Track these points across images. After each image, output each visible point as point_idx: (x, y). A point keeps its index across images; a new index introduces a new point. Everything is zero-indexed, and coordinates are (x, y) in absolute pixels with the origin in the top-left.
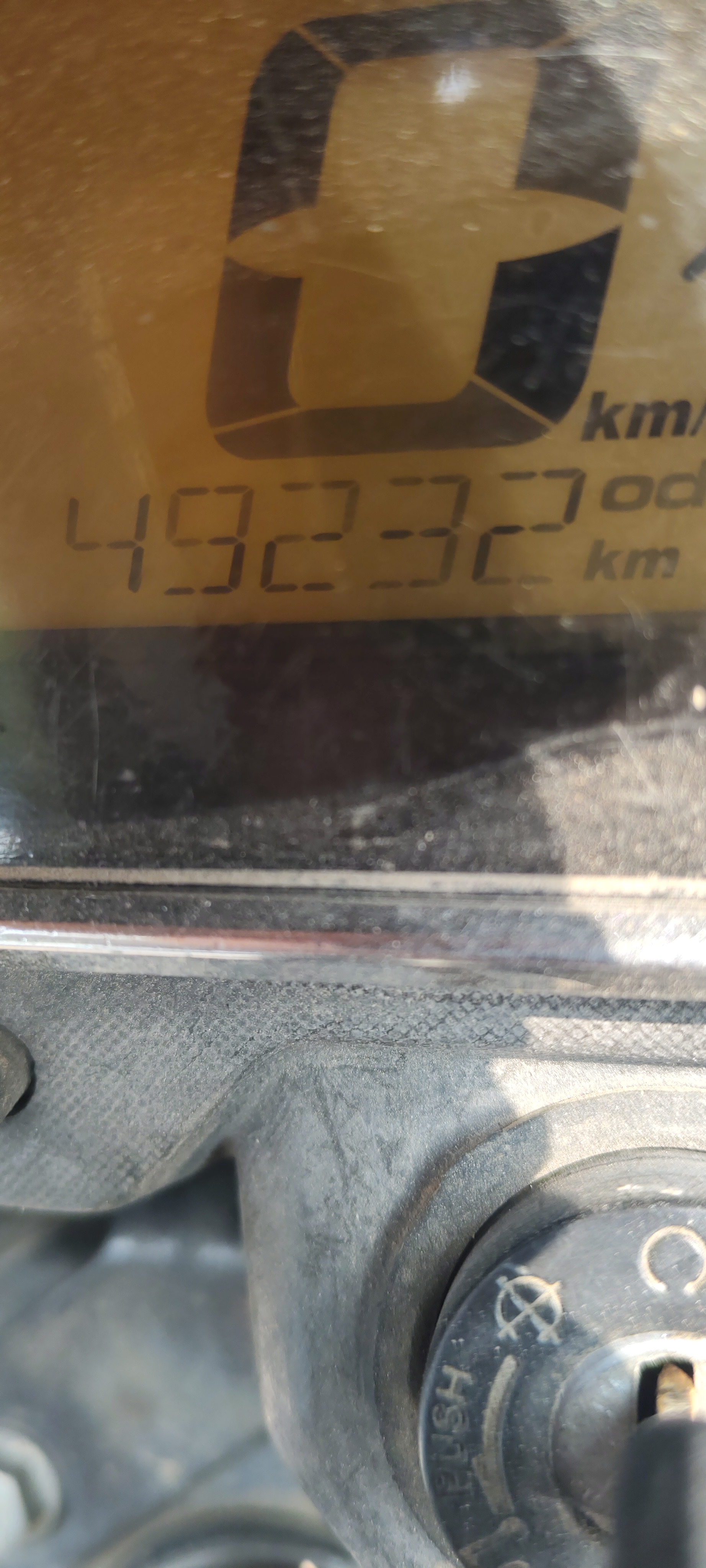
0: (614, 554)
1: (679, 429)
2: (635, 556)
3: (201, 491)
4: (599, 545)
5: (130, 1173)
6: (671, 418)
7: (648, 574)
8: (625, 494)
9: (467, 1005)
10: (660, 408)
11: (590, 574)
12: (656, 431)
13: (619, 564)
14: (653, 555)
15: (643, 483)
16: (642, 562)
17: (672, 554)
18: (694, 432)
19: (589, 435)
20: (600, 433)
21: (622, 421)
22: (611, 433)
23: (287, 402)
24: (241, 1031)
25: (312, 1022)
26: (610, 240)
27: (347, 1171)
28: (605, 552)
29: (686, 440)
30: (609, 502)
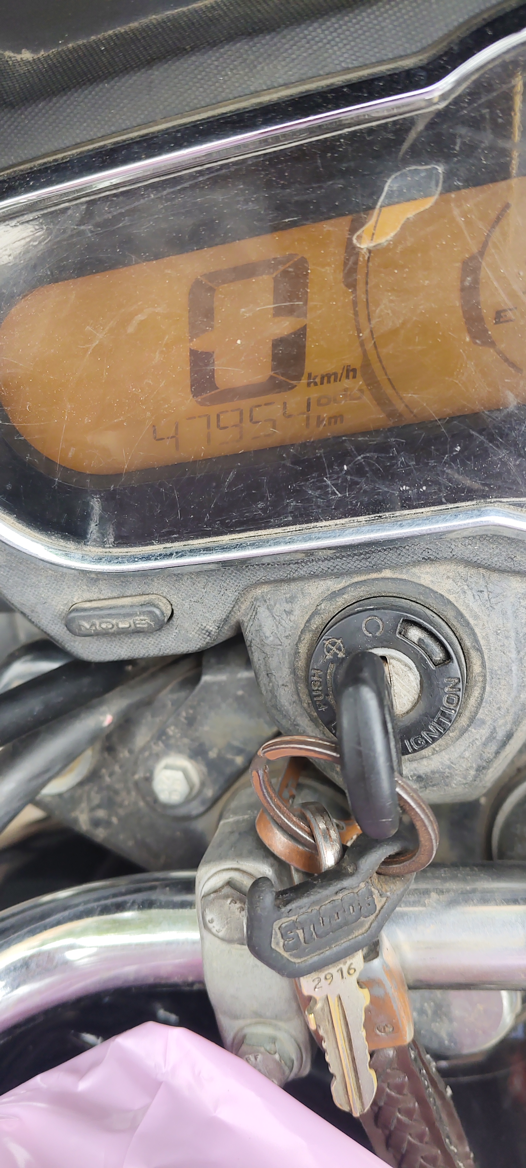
0: (323, 419)
1: (335, 380)
2: (330, 418)
3: (195, 418)
5: (208, 636)
6: (332, 378)
9: (303, 564)
10: (329, 376)
11: (318, 426)
12: (329, 382)
13: (326, 421)
14: (335, 417)
15: (328, 397)
16: (333, 420)
18: (340, 381)
19: (309, 385)
20: (312, 384)
21: (318, 380)
22: (316, 384)
24: (236, 584)
25: (257, 577)
26: (304, 328)
27: (277, 623)
28: (321, 419)
29: (338, 383)
30: (319, 403)
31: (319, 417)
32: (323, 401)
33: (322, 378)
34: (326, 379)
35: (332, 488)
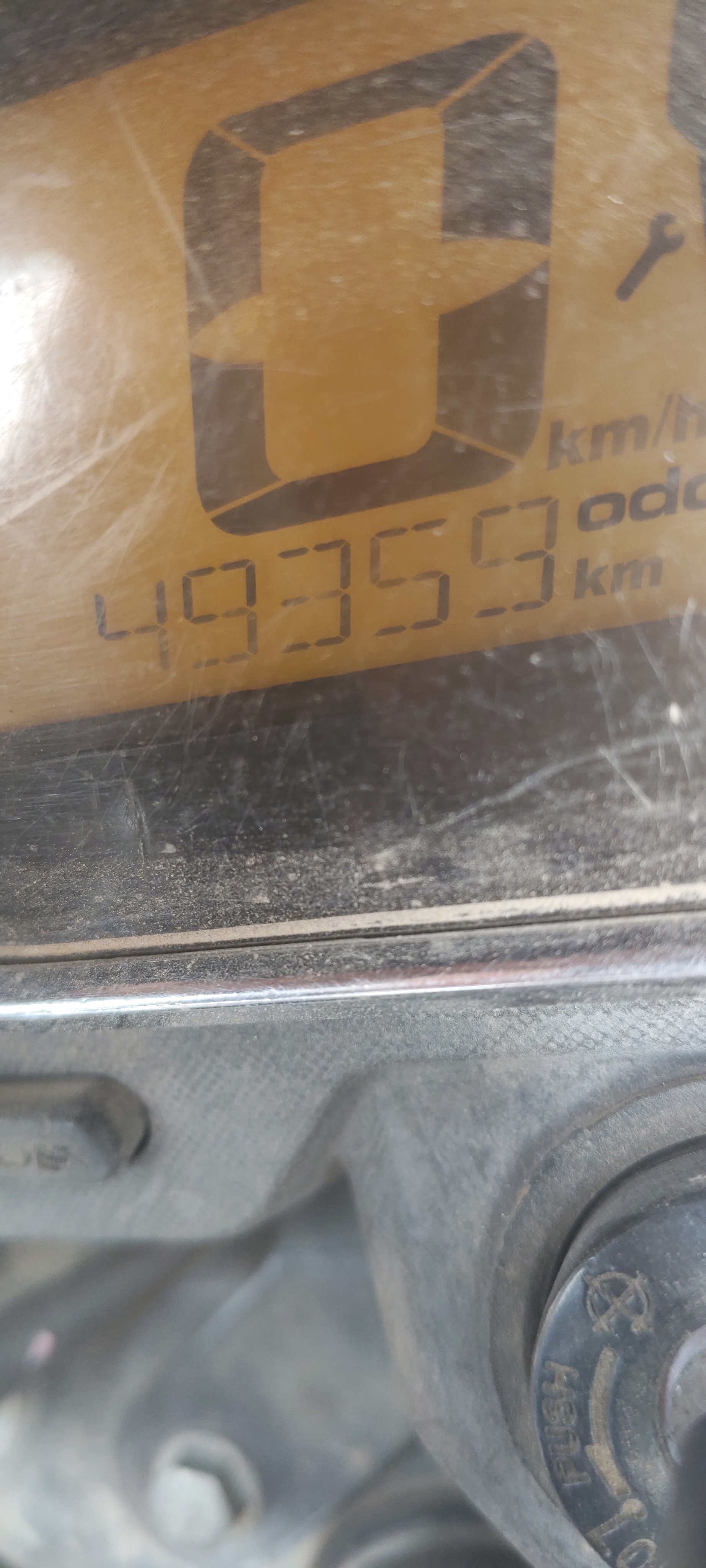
0: (600, 570)
1: (641, 443)
2: (620, 568)
3: (209, 570)
6: (631, 432)
7: (635, 583)
10: (619, 425)
11: (579, 594)
12: (618, 448)
13: (606, 579)
14: (636, 566)
15: (615, 499)
16: (628, 574)
17: (654, 564)
18: (656, 441)
19: (553, 462)
20: (564, 459)
21: (583, 442)
22: (575, 459)
27: (446, 1180)
29: (649, 450)
30: (584, 522)
31: (582, 564)
32: (600, 512)
33: (597, 433)
34: (609, 436)
35: (623, 781)
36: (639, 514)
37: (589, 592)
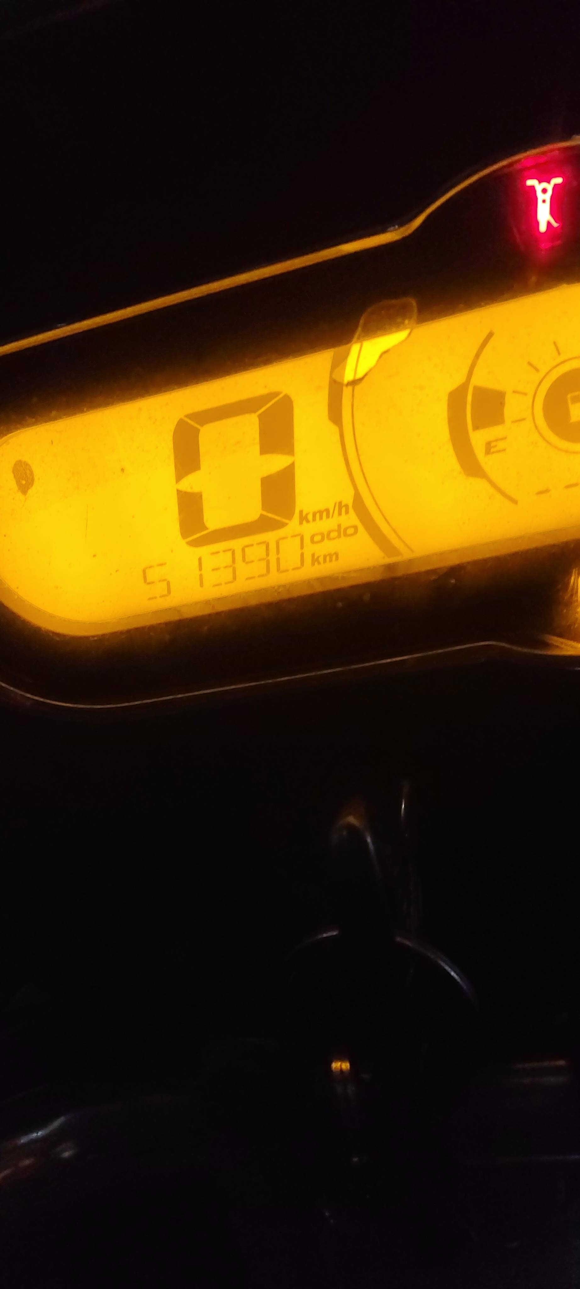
0: (318, 557)
1: (328, 516)
2: (325, 557)
4: (313, 555)
6: (325, 514)
7: (331, 561)
8: (317, 538)
10: (320, 512)
11: (313, 564)
12: (321, 518)
13: (321, 559)
14: (330, 555)
15: (322, 534)
16: (328, 558)
17: (337, 554)
18: (332, 516)
19: (301, 523)
20: (304, 522)
21: (310, 517)
22: (308, 521)
23: (206, 528)
26: (292, 465)
28: (316, 557)
29: (330, 520)
30: (313, 541)
33: (314, 515)
34: (318, 516)
36: (329, 538)
37: (316, 563)
